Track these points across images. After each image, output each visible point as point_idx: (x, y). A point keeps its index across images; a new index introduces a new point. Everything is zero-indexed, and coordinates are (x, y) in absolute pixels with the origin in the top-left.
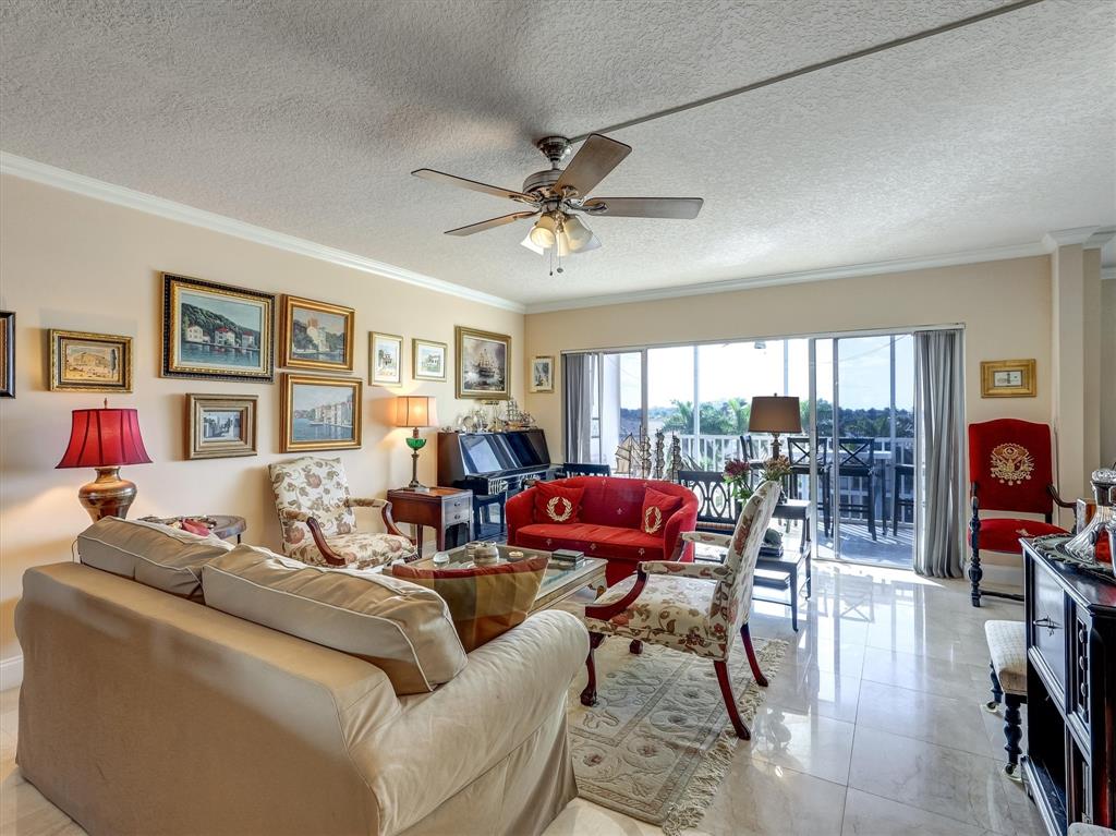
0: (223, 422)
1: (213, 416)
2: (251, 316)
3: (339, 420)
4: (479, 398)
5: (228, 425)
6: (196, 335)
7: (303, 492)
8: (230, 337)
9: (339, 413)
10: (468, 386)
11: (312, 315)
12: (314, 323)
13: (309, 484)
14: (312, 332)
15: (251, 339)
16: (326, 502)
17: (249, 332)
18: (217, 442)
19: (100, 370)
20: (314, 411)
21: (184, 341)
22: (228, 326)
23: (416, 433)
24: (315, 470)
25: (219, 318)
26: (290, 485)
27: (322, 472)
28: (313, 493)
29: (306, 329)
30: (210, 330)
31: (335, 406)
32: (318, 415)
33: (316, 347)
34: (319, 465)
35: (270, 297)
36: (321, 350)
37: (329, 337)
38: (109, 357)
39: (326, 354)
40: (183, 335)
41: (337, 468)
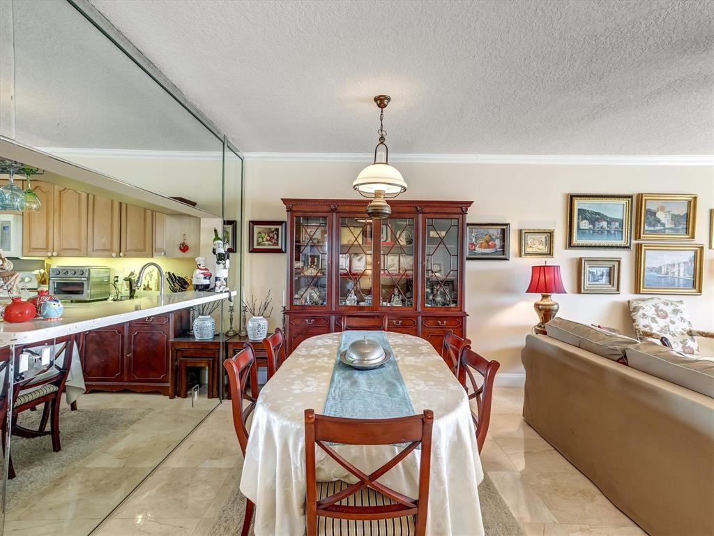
0: (599, 273)
1: (594, 270)
2: (617, 210)
3: (682, 274)
5: (602, 275)
6: (585, 225)
7: (654, 320)
8: (604, 224)
9: (682, 269)
11: (660, 203)
12: (662, 209)
13: (658, 316)
14: (660, 215)
15: (617, 224)
17: (615, 220)
18: (596, 285)
19: (540, 247)
20: (661, 267)
22: (603, 218)
24: (663, 307)
25: (598, 214)
26: (644, 315)
28: (661, 322)
29: (655, 213)
30: (592, 222)
31: (679, 264)
32: (664, 270)
33: (663, 225)
34: (666, 304)
35: (630, 197)
36: (667, 226)
38: (544, 240)
39: (672, 229)
40: (578, 226)
41: (680, 307)
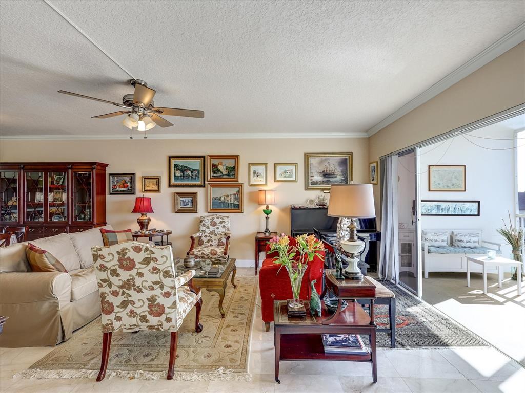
0: (187, 201)
1: (184, 199)
2: (196, 165)
3: (232, 201)
4: (323, 190)
5: (189, 202)
6: (179, 173)
7: (208, 227)
8: (189, 173)
9: (232, 198)
10: (313, 183)
11: (220, 160)
12: (221, 164)
13: (211, 225)
14: (220, 167)
15: (197, 172)
16: (216, 232)
17: (196, 170)
18: (185, 208)
19: (153, 186)
20: (221, 197)
21: (175, 176)
22: (189, 169)
23: (267, 207)
24: (216, 220)
25: (186, 167)
26: (204, 224)
27: (218, 221)
28: (212, 228)
29: (217, 166)
30: (183, 172)
31: (231, 195)
32: (222, 199)
33: (222, 173)
34: (218, 218)
35: (203, 157)
36: (224, 174)
37: (228, 168)
38: (155, 183)
39: (227, 175)
40: (175, 174)
